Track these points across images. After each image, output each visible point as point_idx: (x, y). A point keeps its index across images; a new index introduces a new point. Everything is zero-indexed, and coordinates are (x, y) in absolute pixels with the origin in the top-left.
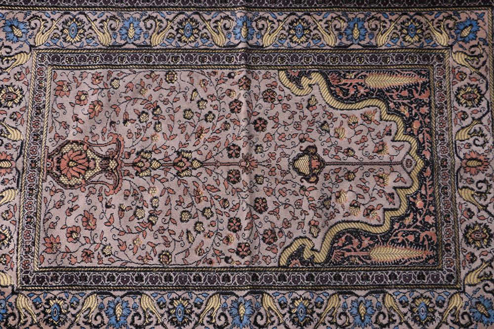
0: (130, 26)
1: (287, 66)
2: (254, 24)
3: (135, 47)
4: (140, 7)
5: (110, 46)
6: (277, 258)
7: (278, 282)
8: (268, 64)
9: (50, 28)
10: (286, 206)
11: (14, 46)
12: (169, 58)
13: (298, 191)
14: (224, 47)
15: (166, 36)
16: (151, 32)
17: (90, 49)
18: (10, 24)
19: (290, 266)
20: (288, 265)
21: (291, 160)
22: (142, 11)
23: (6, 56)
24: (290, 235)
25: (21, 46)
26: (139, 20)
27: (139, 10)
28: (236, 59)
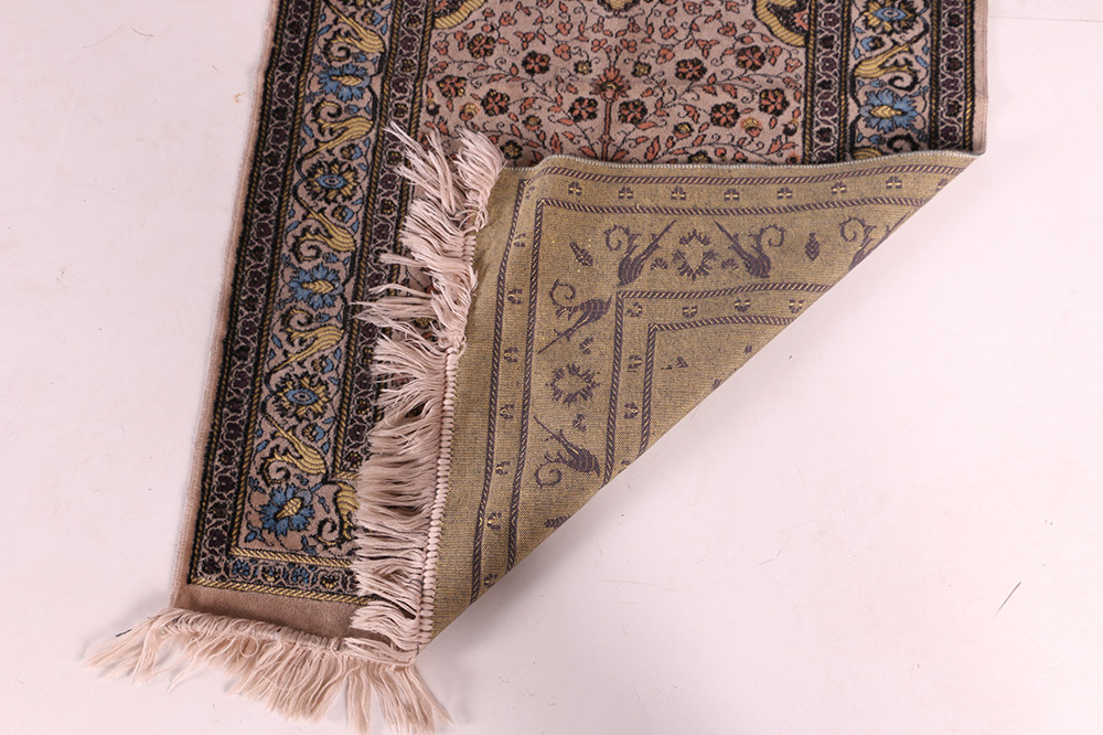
0: (307, 288)
1: (426, 12)
2: (336, 64)
3: (352, 281)
4: (272, 266)
5: (343, 328)
6: (790, 48)
7: (834, 49)
8: (419, 45)
9: (291, 443)
10: (695, 27)
11: (320, 514)
12: (383, 219)
13: (668, 8)
14: (374, 119)
15: (338, 223)
16: (325, 249)
17: (346, 366)
18: (272, 521)
19: (806, 28)
20: (804, 31)
21: (610, 14)
22: (279, 264)
23: (341, 532)
24: (749, 26)
25: (322, 501)
26: (297, 270)
27: (278, 269)
28: (401, 98)
